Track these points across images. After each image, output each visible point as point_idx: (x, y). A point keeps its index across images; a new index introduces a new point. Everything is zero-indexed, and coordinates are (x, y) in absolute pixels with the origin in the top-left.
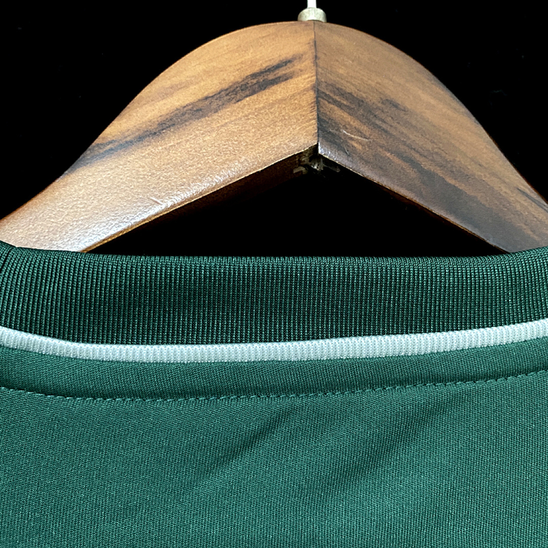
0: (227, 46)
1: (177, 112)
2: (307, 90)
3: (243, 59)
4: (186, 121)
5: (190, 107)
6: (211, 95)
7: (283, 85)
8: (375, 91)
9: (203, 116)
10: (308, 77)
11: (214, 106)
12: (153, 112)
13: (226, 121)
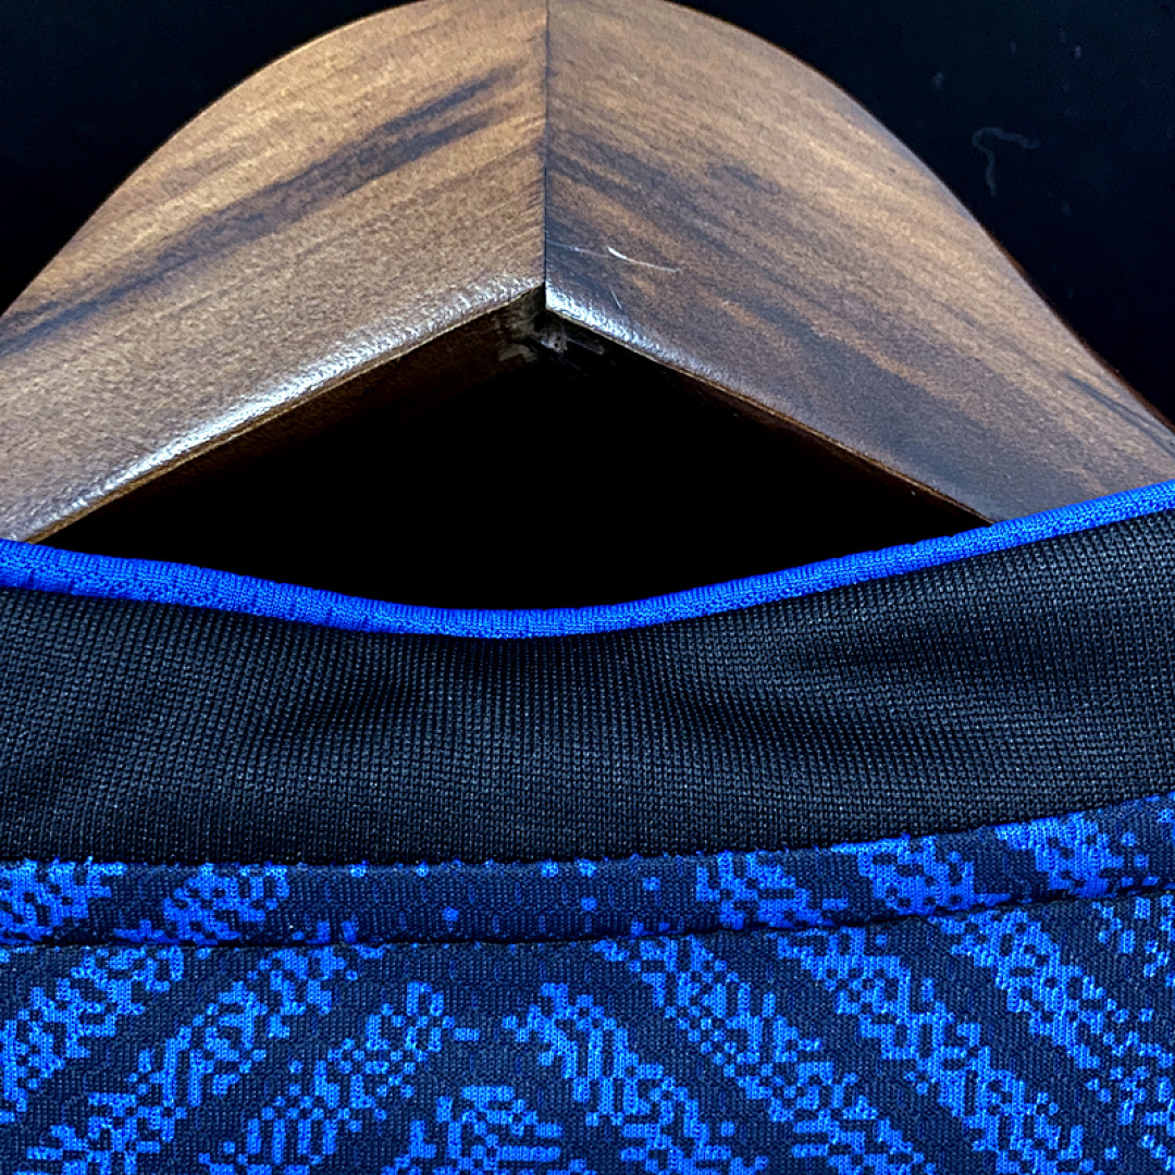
0: (332, 58)
1: (205, 225)
2: (519, 153)
3: (369, 89)
4: (223, 245)
5: (236, 212)
6: (287, 179)
7: (461, 144)
8: (696, 147)
9: (266, 231)
10: (527, 122)
11: (293, 205)
12: (150, 231)
13: (320, 240)
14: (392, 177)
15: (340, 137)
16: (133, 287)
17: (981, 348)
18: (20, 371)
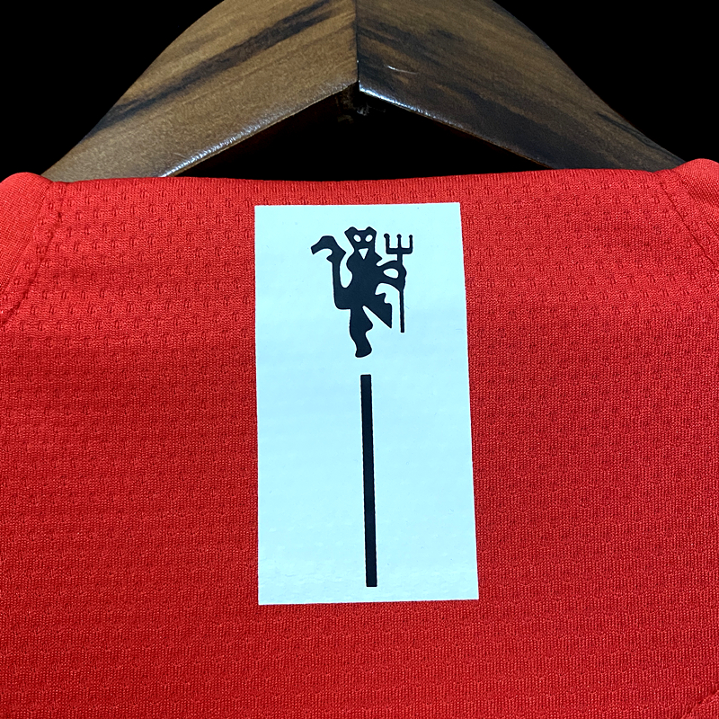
1: (203, 65)
2: (346, 28)
4: (212, 73)
5: (217, 59)
6: (239, 44)
7: (318, 26)
8: (424, 23)
9: (231, 66)
10: (347, 15)
11: (242, 54)
12: (178, 69)
13: (256, 68)
14: (287, 41)
15: (263, 25)
16: (172, 92)
17: (557, 103)
18: (122, 129)
